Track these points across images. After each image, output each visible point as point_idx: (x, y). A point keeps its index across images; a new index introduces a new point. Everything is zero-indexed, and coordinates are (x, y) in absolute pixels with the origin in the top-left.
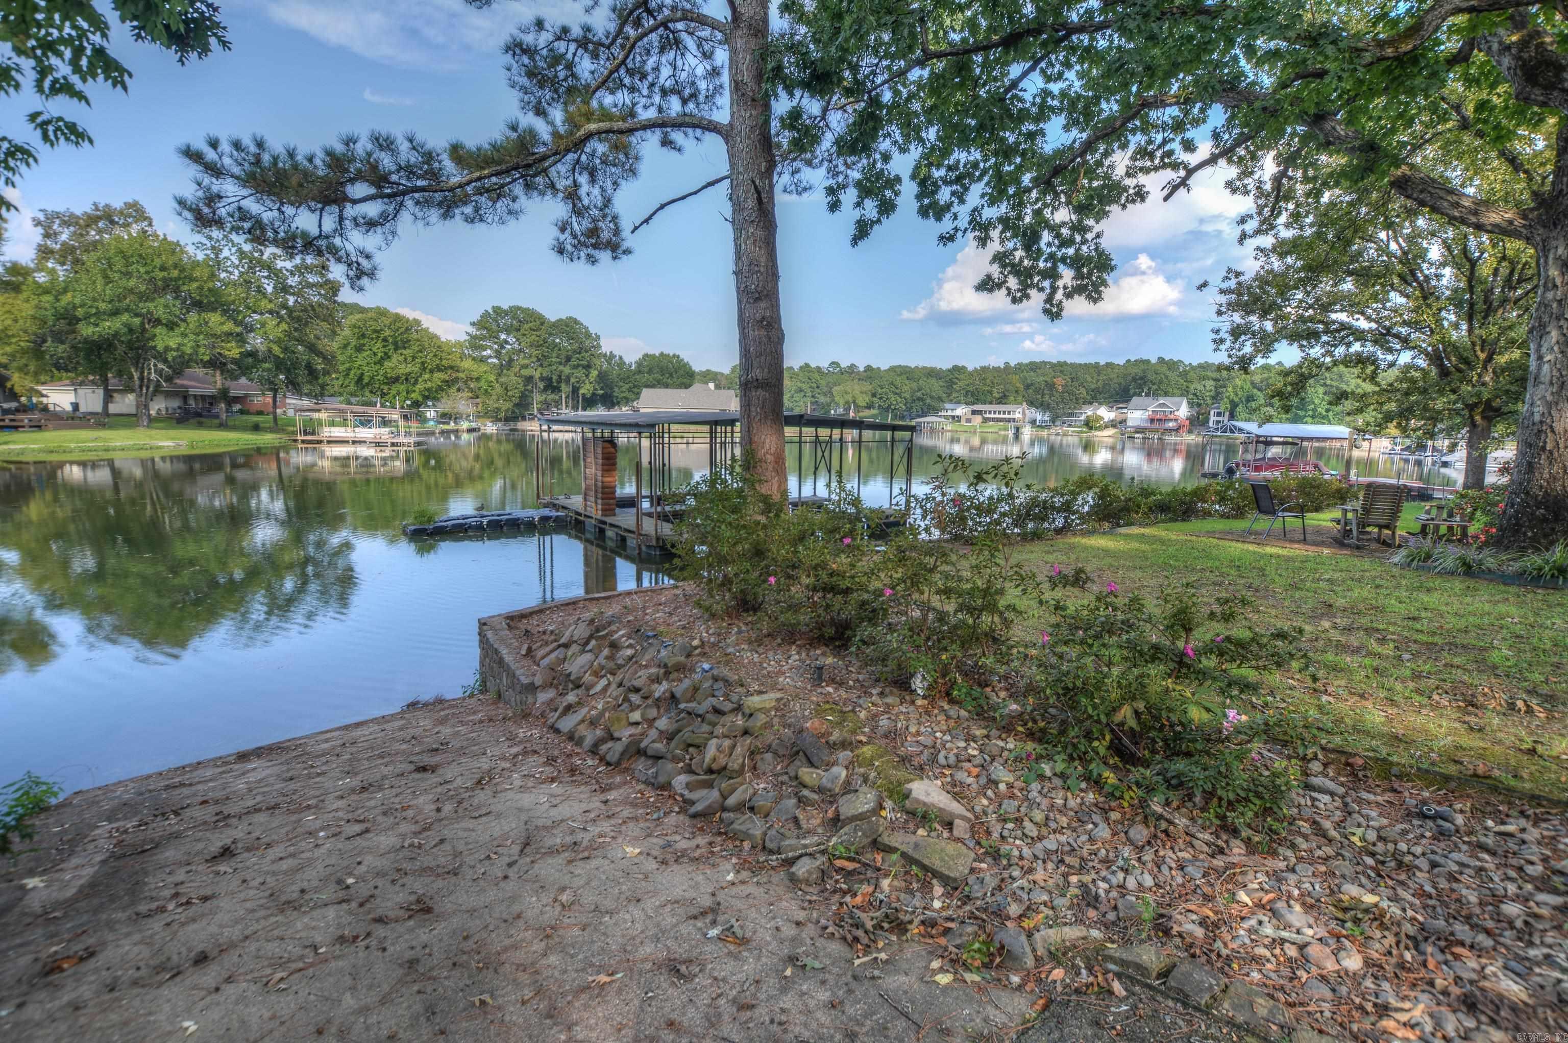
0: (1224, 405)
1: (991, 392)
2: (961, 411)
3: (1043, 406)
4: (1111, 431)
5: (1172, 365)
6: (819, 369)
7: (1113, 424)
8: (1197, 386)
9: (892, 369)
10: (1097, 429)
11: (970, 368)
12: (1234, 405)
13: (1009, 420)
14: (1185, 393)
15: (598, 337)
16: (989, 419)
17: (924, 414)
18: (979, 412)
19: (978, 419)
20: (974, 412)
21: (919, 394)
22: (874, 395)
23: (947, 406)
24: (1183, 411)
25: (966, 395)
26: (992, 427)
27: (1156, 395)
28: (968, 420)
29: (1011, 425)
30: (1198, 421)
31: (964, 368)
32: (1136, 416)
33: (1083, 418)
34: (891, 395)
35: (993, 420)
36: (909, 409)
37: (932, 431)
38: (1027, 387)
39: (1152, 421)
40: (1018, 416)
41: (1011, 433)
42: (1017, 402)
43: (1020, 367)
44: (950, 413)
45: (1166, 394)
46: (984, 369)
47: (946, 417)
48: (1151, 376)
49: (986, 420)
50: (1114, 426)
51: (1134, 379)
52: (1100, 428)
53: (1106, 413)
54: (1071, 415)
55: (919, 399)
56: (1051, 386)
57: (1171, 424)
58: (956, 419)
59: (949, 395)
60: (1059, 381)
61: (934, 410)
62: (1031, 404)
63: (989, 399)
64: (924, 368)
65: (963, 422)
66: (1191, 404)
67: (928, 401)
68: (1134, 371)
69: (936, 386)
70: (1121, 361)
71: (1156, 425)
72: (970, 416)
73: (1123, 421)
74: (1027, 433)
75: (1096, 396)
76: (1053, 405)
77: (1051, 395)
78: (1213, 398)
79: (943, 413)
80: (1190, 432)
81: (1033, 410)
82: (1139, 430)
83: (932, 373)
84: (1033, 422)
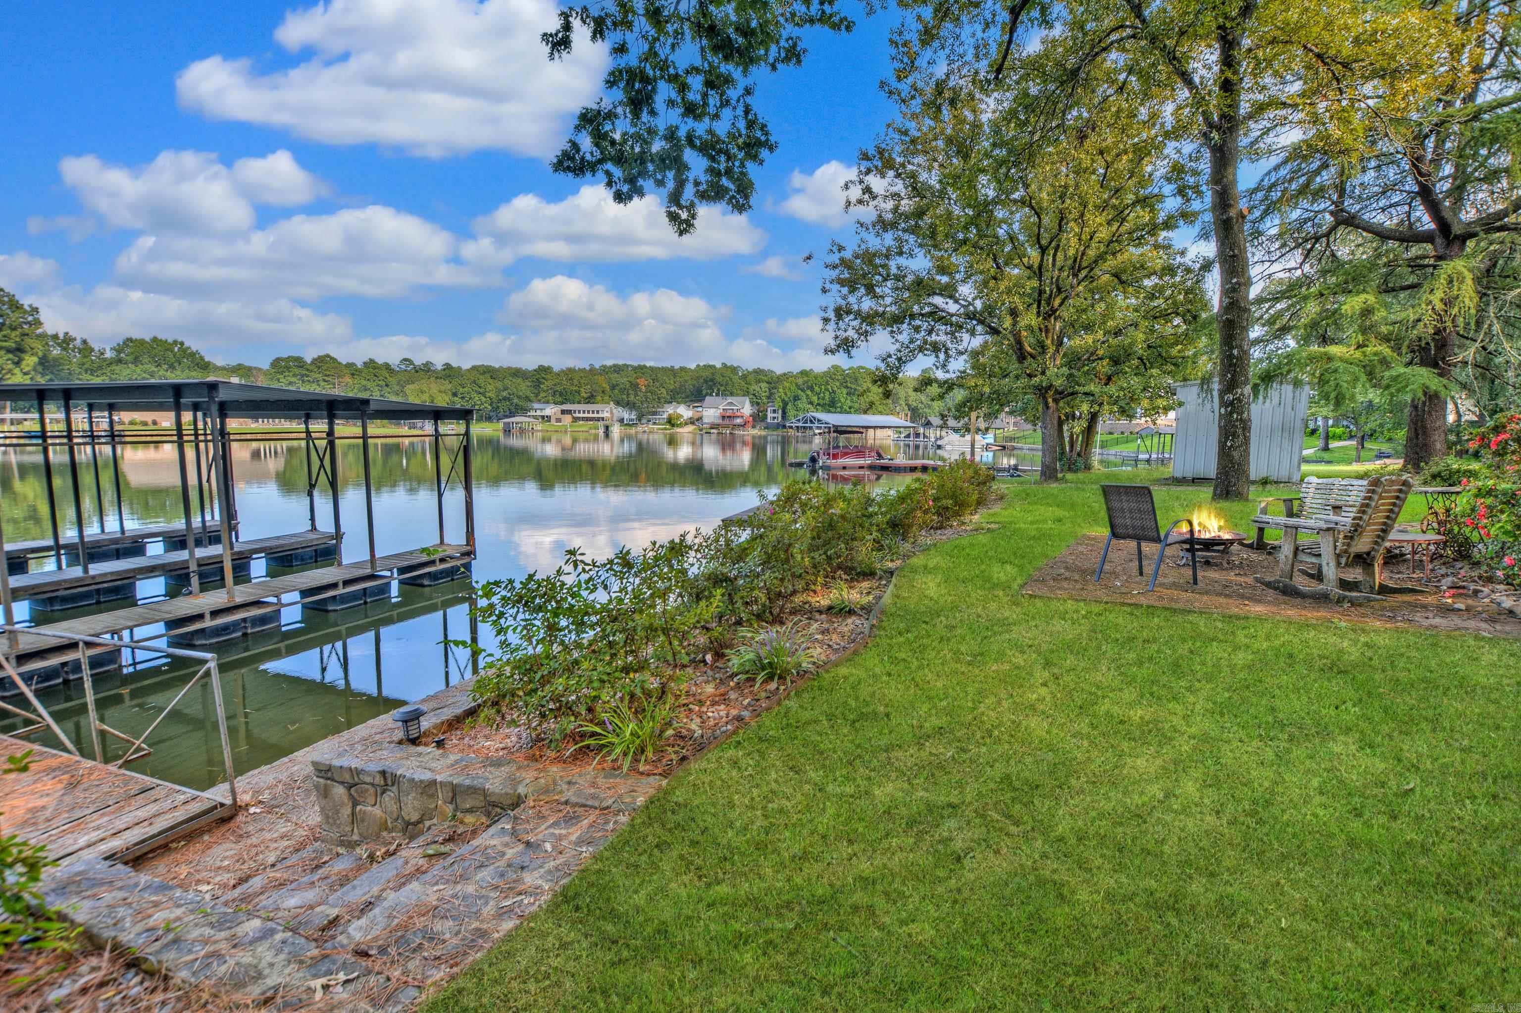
0: (778, 404)
1: (579, 392)
2: (550, 410)
3: (629, 406)
4: (690, 428)
5: (734, 369)
6: (387, 366)
7: (691, 421)
8: (754, 387)
9: (474, 368)
10: (679, 426)
11: (556, 369)
12: (785, 404)
13: (598, 419)
14: (746, 393)
15: (36, 310)
16: (579, 419)
17: (512, 414)
18: (569, 412)
19: (567, 419)
20: (563, 412)
21: (505, 394)
22: (455, 394)
23: (536, 405)
24: (747, 410)
25: (554, 395)
26: (582, 426)
27: (724, 395)
28: (559, 420)
29: (601, 423)
30: (758, 418)
31: (549, 368)
32: (711, 413)
33: (665, 416)
34: (474, 395)
35: (583, 419)
36: (496, 409)
37: (522, 431)
38: (613, 387)
39: (723, 417)
40: (606, 415)
41: (601, 431)
42: (603, 402)
43: (605, 370)
44: (539, 413)
45: (732, 394)
46: (570, 370)
47: (535, 417)
48: (718, 378)
49: (576, 419)
50: (692, 423)
51: (706, 381)
52: (680, 425)
53: (685, 412)
54: (655, 413)
55: (505, 399)
56: (635, 386)
57: (738, 421)
58: (546, 419)
59: (537, 395)
60: (642, 382)
61: (523, 410)
62: (618, 403)
63: (577, 398)
64: (509, 368)
65: (553, 422)
66: (752, 403)
67: (516, 401)
68: (707, 374)
69: (524, 387)
70: (693, 366)
71: (727, 422)
72: (559, 416)
73: (700, 419)
74: (616, 431)
75: (675, 396)
76: (638, 404)
77: (636, 395)
78: (769, 397)
79: (532, 413)
80: (754, 427)
81: (620, 409)
82: (713, 426)
83: (517, 373)
84: (621, 421)
